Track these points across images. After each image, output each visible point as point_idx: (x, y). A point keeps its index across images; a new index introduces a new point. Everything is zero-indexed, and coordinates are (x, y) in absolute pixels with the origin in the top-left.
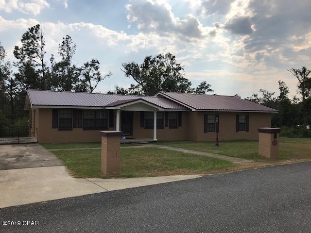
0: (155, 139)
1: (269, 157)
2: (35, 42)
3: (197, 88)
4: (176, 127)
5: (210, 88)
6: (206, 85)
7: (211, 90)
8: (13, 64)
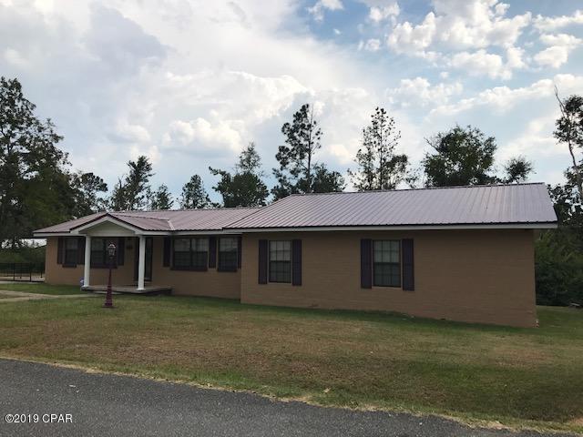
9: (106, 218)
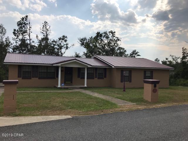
0: (86, 86)
1: (150, 101)
2: (25, 26)
3: (130, 54)
4: (102, 78)
5: (138, 54)
6: (136, 52)
7: (139, 55)
8: (12, 39)
9: (75, 60)
